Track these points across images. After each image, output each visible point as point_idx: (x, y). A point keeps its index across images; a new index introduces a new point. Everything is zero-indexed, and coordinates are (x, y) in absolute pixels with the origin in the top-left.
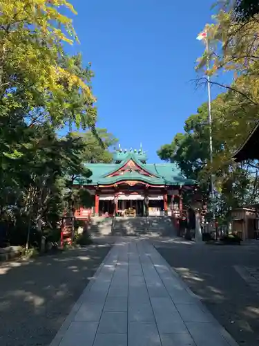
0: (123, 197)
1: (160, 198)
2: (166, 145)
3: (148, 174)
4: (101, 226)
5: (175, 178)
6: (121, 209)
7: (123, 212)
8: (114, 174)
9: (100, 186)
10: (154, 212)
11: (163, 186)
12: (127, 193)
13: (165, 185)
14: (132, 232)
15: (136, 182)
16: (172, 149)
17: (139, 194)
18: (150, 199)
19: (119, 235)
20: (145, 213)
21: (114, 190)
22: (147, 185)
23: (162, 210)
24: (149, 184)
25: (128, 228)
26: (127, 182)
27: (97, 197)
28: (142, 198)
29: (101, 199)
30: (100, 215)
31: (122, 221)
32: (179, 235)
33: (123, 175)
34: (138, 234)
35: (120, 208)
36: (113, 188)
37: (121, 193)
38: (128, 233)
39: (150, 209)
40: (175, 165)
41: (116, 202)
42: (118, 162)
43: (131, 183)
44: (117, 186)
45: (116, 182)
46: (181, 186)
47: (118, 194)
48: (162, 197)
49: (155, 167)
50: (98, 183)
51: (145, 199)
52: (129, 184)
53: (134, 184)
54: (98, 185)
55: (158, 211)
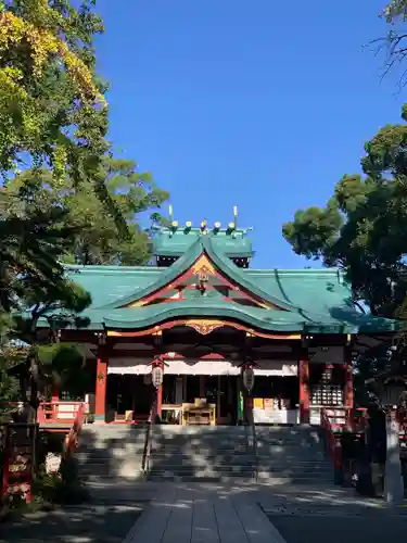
0: (178, 367)
1: (287, 371)
2: (311, 212)
3: (253, 299)
5: (336, 313)
7: (179, 410)
8: (154, 297)
9: (110, 333)
10: (268, 412)
11: (299, 337)
12: (191, 357)
13: (303, 334)
15: (219, 324)
16: (326, 223)
17: (227, 357)
18: (257, 372)
19: (171, 479)
20: (241, 416)
21: (151, 346)
22: (250, 333)
23: (291, 407)
24: (257, 329)
26: (190, 323)
27: (101, 366)
28: (236, 371)
30: (109, 419)
32: (340, 481)
33: (179, 301)
35: (170, 398)
36: (149, 339)
37: (172, 354)
39: (257, 402)
40: (335, 274)
41: (158, 382)
42: (166, 261)
43: (205, 326)
44: (160, 333)
45: (159, 324)
46: (349, 338)
47: (164, 359)
48: (295, 368)
49: (277, 277)
50: (104, 324)
51: (242, 372)
52: (197, 328)
53: (212, 328)
54: (104, 331)
55: (280, 408)
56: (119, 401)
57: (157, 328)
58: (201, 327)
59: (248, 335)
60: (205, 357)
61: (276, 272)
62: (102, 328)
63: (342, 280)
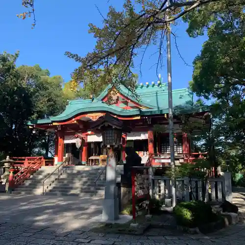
1: (143, 137)
9: (54, 124)
13: (140, 115)
15: (101, 115)
26: (88, 115)
43: (94, 117)
48: (147, 135)
52: (91, 118)
53: (98, 117)
54: (52, 123)
57: (73, 119)
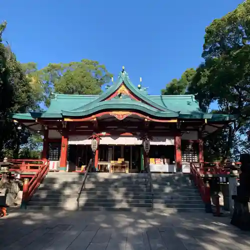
0: (107, 140)
1: (168, 142)
4: (67, 192)
6: (106, 160)
7: (109, 164)
9: (66, 120)
10: (158, 166)
11: (176, 121)
12: (115, 134)
13: (179, 119)
14: (125, 205)
15: (129, 114)
17: (134, 135)
18: (152, 143)
22: (147, 119)
23: (171, 163)
24: (151, 116)
25: (118, 196)
26: (113, 113)
27: (64, 140)
28: (140, 142)
29: (71, 143)
30: (71, 170)
31: (108, 182)
34: (135, 210)
35: (104, 158)
36: (90, 124)
37: (104, 133)
38: (118, 206)
39: (152, 160)
41: (94, 148)
43: (121, 115)
44: (95, 119)
45: (94, 114)
46: (206, 121)
47: (100, 136)
48: (173, 141)
49: (162, 99)
50: (62, 114)
51: (143, 143)
52: (116, 116)
53: (125, 116)
54: (63, 119)
55: (164, 164)
56: (79, 160)
57: (93, 116)
58: (118, 115)
59: (146, 120)
60: (122, 135)
61: (161, 97)
62: (61, 117)
63: (194, 100)
